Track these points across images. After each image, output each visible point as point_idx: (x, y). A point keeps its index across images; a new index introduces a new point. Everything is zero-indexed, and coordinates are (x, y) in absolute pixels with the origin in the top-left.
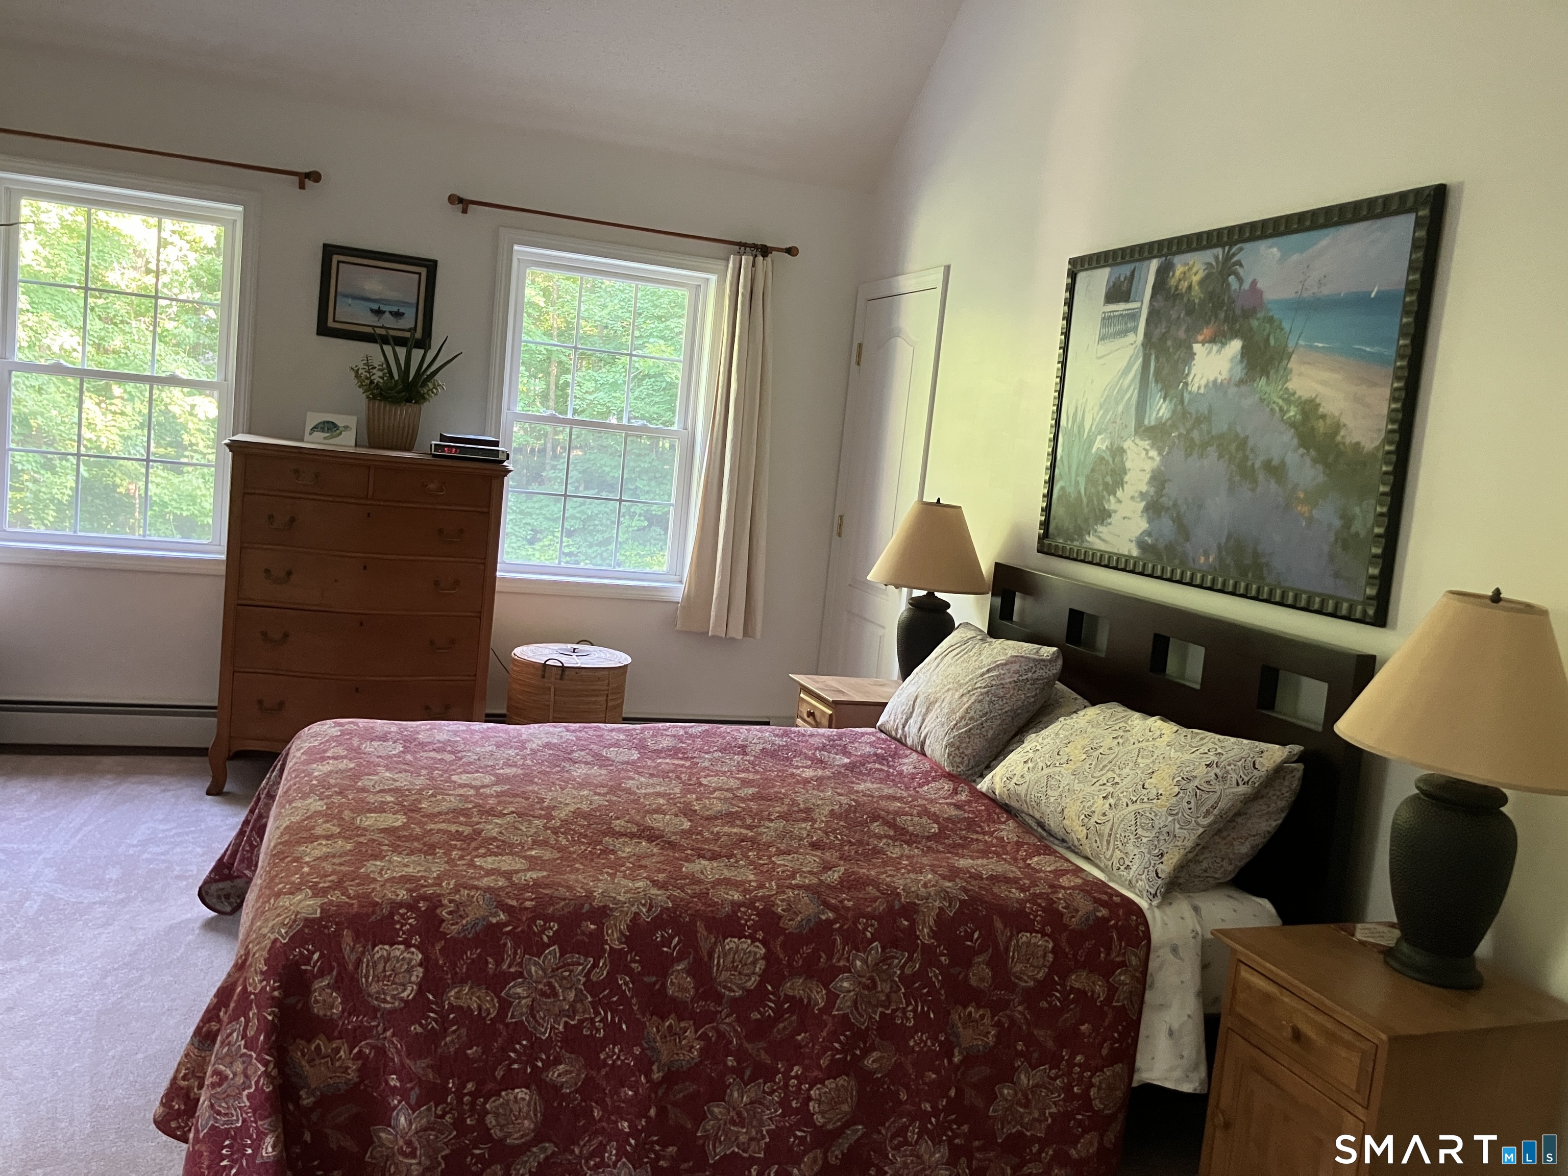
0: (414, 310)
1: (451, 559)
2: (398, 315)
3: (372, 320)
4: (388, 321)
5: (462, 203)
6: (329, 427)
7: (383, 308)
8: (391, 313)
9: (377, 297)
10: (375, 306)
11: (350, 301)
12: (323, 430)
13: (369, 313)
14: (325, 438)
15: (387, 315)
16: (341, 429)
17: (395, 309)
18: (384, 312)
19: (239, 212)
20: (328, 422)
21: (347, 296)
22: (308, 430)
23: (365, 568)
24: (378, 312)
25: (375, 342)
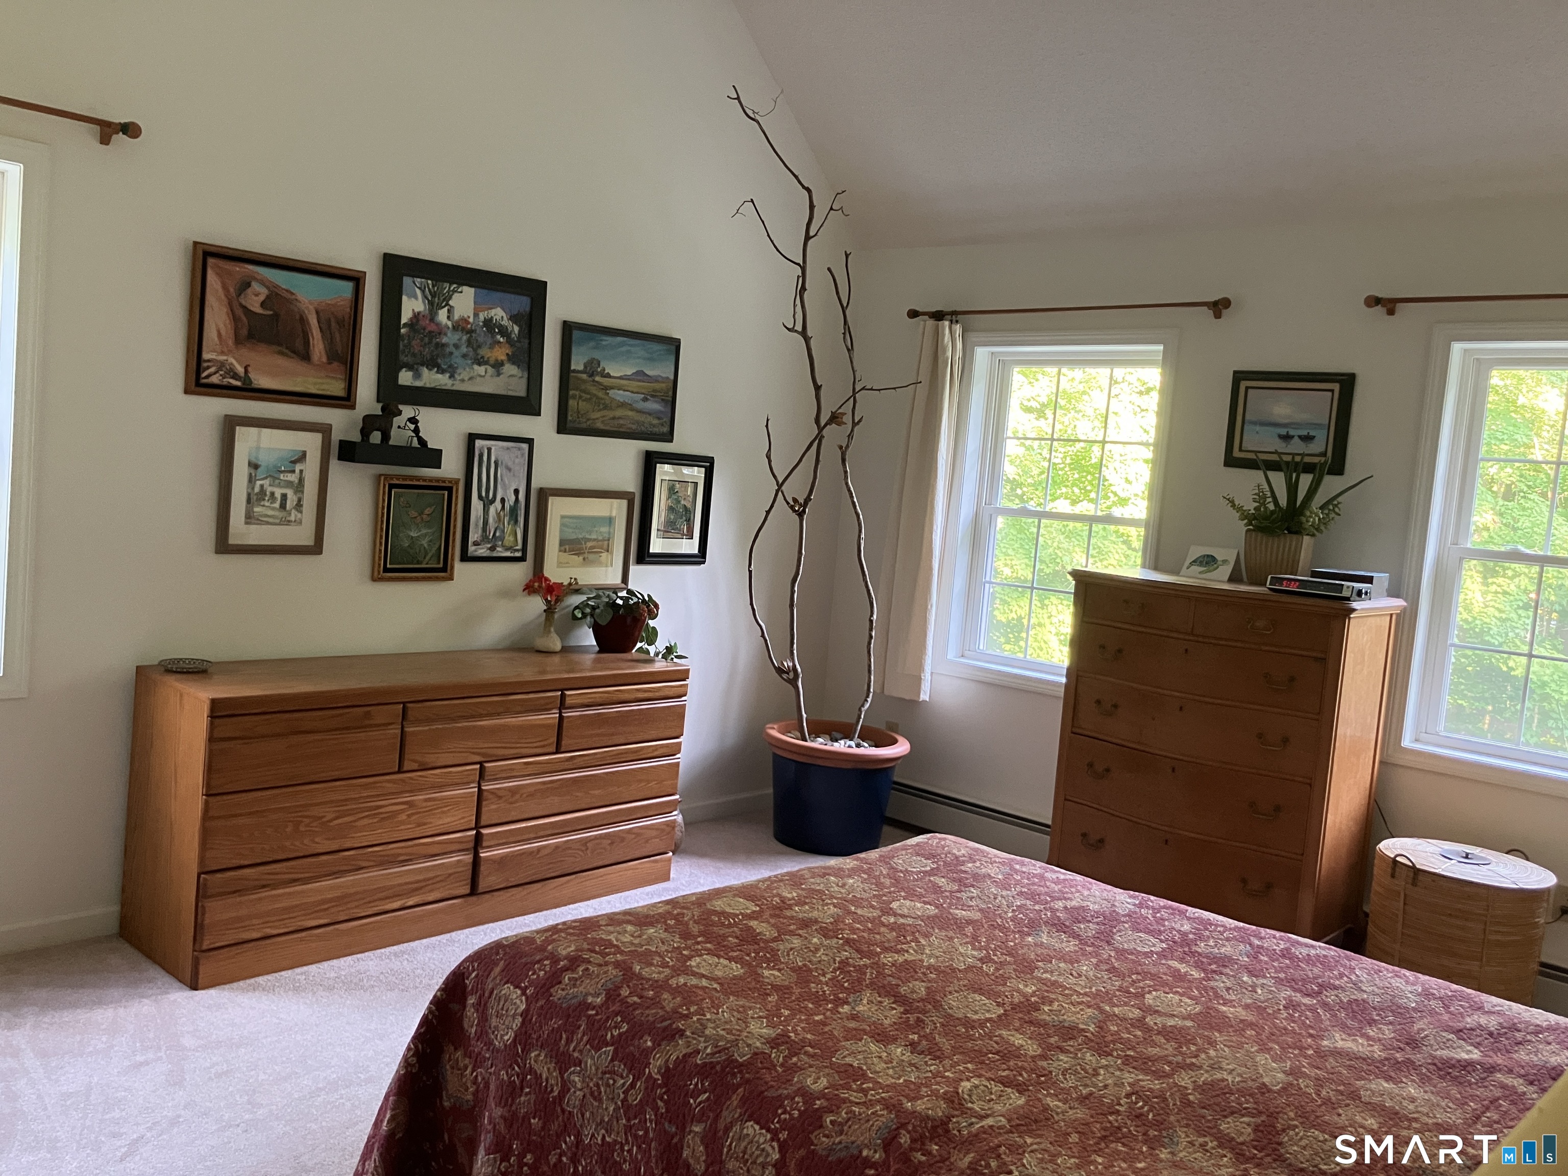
0: (1325, 432)
1: (1276, 710)
2: (1307, 439)
3: (1281, 446)
4: (1297, 446)
5: (1390, 305)
6: (1208, 561)
7: (1292, 433)
8: (1300, 437)
9: (1286, 421)
10: (1283, 432)
11: (1258, 428)
12: (1201, 564)
13: (1278, 440)
14: (1200, 573)
15: (1296, 439)
16: (1219, 563)
17: (1305, 433)
18: (1293, 437)
19: (1158, 351)
20: (1208, 556)
21: (1254, 423)
22: (1187, 563)
23: (1181, 708)
24: (1287, 438)
25: (1258, 468)
